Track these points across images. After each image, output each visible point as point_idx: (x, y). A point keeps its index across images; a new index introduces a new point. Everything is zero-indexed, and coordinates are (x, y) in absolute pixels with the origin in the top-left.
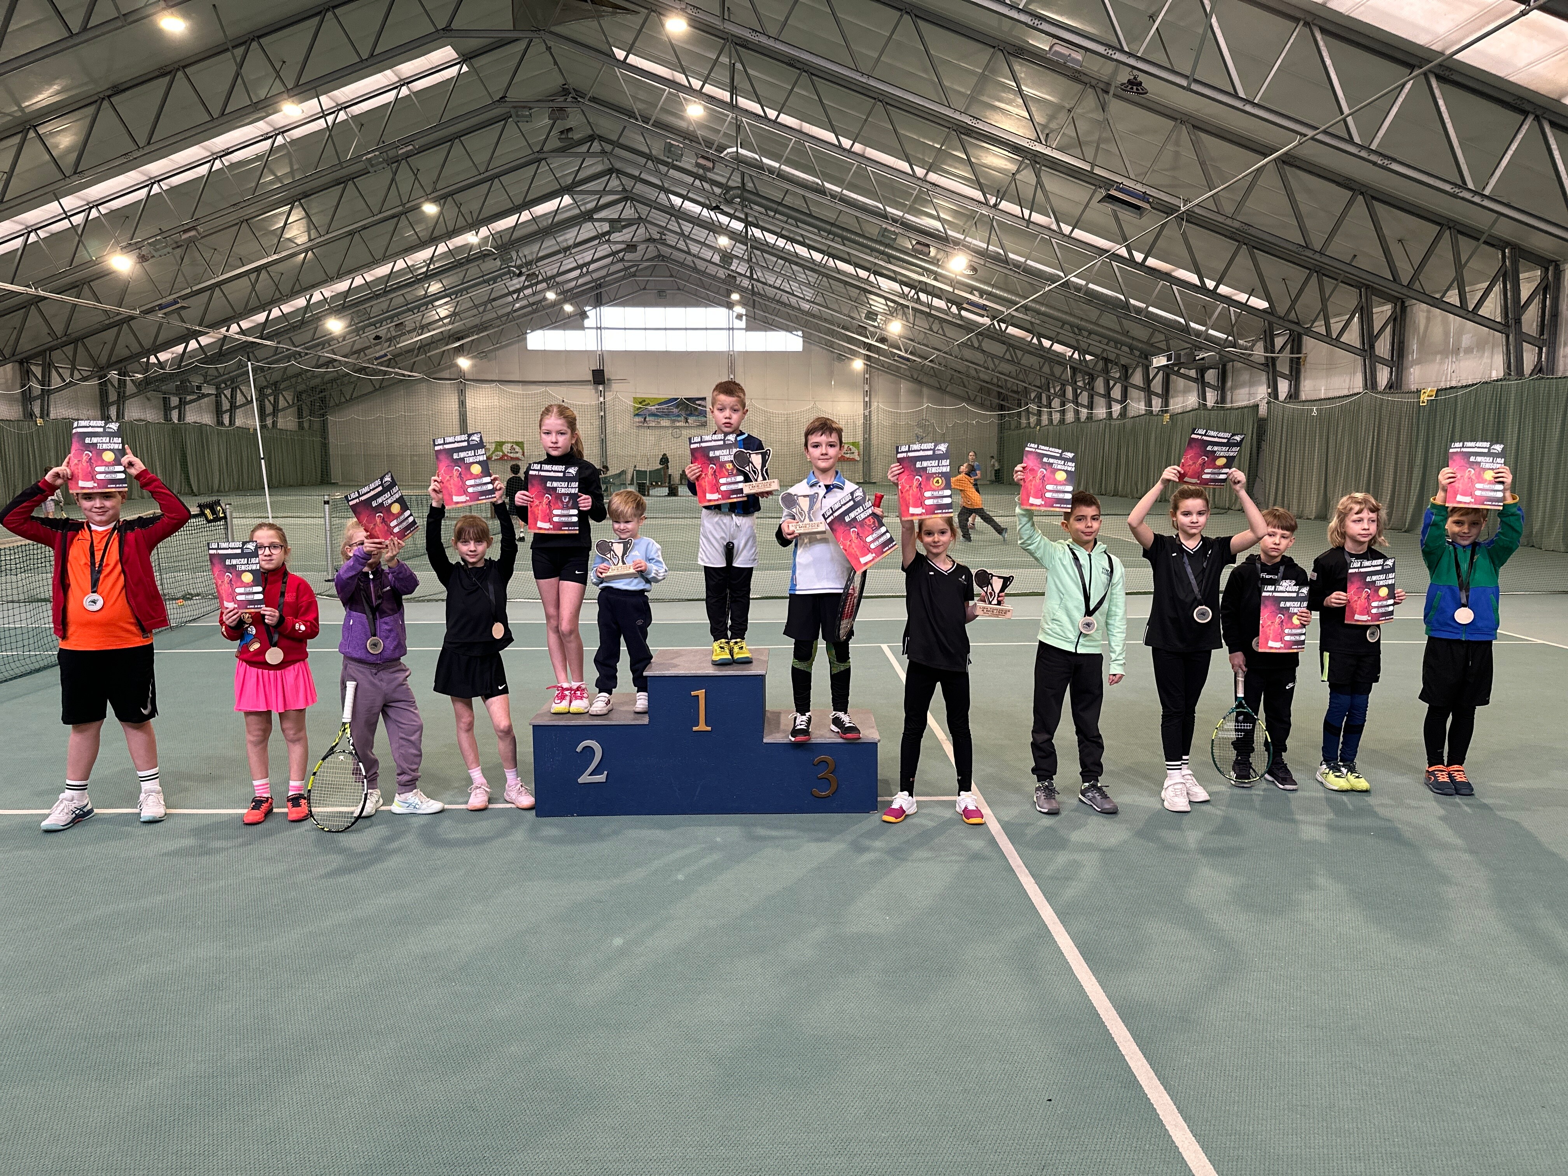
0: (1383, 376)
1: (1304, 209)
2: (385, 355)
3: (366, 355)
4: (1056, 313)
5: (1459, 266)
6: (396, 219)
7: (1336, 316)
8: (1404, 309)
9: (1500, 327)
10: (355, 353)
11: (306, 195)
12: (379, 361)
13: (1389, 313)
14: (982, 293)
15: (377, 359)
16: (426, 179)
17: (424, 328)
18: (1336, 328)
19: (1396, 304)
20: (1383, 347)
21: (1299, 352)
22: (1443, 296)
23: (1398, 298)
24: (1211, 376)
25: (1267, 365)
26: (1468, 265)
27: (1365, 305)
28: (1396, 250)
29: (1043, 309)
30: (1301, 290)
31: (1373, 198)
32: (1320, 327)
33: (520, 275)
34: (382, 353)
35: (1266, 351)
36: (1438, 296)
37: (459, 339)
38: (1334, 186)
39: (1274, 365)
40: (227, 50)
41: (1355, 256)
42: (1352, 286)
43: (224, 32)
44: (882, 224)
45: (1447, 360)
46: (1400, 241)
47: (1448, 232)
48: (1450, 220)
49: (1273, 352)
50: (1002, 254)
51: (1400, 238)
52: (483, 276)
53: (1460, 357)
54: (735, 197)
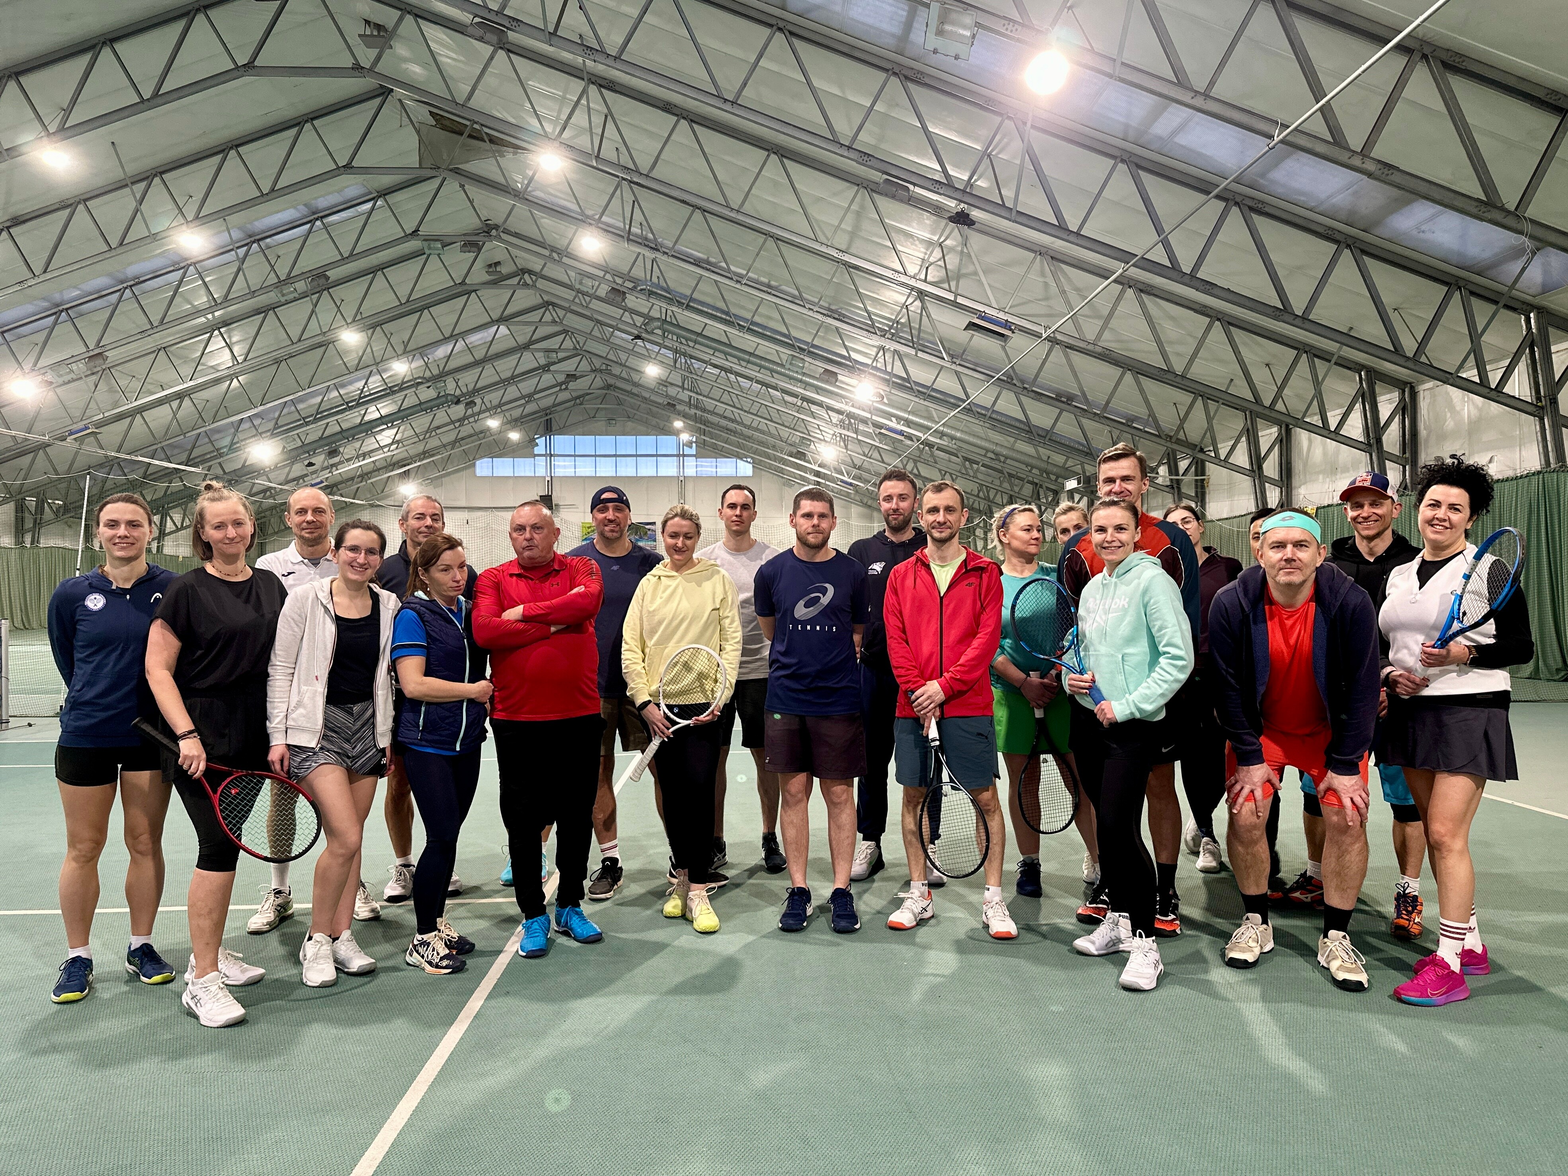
0: (1273, 495)
2: (322, 482)
4: (971, 439)
5: (1318, 386)
6: (324, 347)
7: (1222, 440)
8: (1288, 431)
9: (1363, 447)
11: (226, 324)
13: (1275, 435)
14: (899, 419)
17: (364, 455)
18: (1224, 450)
19: (1281, 429)
20: (1271, 468)
21: (1203, 474)
22: (1308, 419)
25: (1173, 488)
26: (1326, 383)
27: (1251, 429)
28: (1260, 373)
29: (958, 435)
30: (1187, 413)
31: (1230, 324)
33: (458, 402)
35: (1170, 473)
36: (1304, 419)
37: (405, 466)
38: (1192, 312)
39: (1179, 487)
40: (126, 186)
41: (1232, 380)
42: (1237, 409)
43: (123, 167)
44: (790, 353)
45: (1328, 480)
46: (1267, 365)
47: (1305, 355)
48: (1305, 344)
49: (1177, 475)
50: (908, 380)
51: (1267, 362)
52: (421, 404)
53: (1338, 477)
54: (656, 328)
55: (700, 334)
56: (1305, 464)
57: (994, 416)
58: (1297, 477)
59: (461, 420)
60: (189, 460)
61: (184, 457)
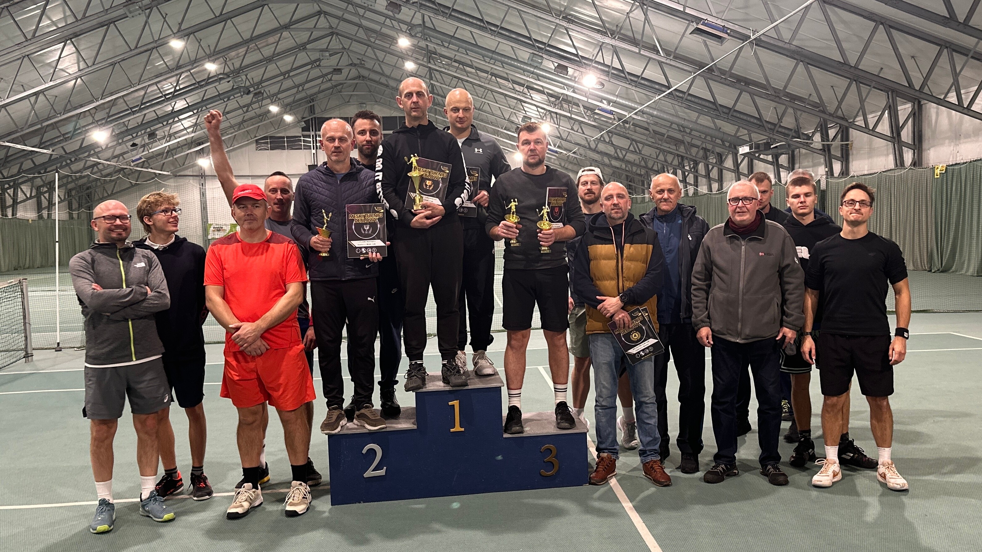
0: (908, 156)
1: (841, 35)
2: (140, 158)
3: (124, 159)
4: (665, 116)
5: (956, 75)
6: (149, 53)
7: (872, 112)
8: (920, 106)
10: (115, 157)
11: (77, 35)
12: (135, 163)
13: (910, 110)
14: (608, 101)
15: (133, 161)
16: (174, 21)
17: (171, 136)
18: (872, 121)
19: (914, 103)
20: (906, 135)
21: (847, 140)
22: (945, 97)
23: (916, 99)
24: (783, 159)
25: (825, 151)
26: (962, 73)
27: (892, 105)
28: (909, 64)
29: (655, 113)
30: (845, 94)
31: (891, 27)
32: (860, 121)
33: (249, 92)
34: (138, 157)
35: (822, 141)
36: (942, 97)
37: (198, 145)
38: (861, 19)
39: (829, 150)
41: (882, 69)
42: (882, 90)
44: (531, 51)
45: (953, 144)
46: (913, 57)
47: (945, 50)
48: (946, 42)
49: (828, 141)
50: (622, 71)
51: (912, 55)
52: (219, 95)
53: (961, 141)
54: (418, 33)
55: (452, 37)
56: (934, 132)
57: (689, 98)
58: (927, 141)
59: (248, 105)
60: (41, 143)
61: (36, 140)
